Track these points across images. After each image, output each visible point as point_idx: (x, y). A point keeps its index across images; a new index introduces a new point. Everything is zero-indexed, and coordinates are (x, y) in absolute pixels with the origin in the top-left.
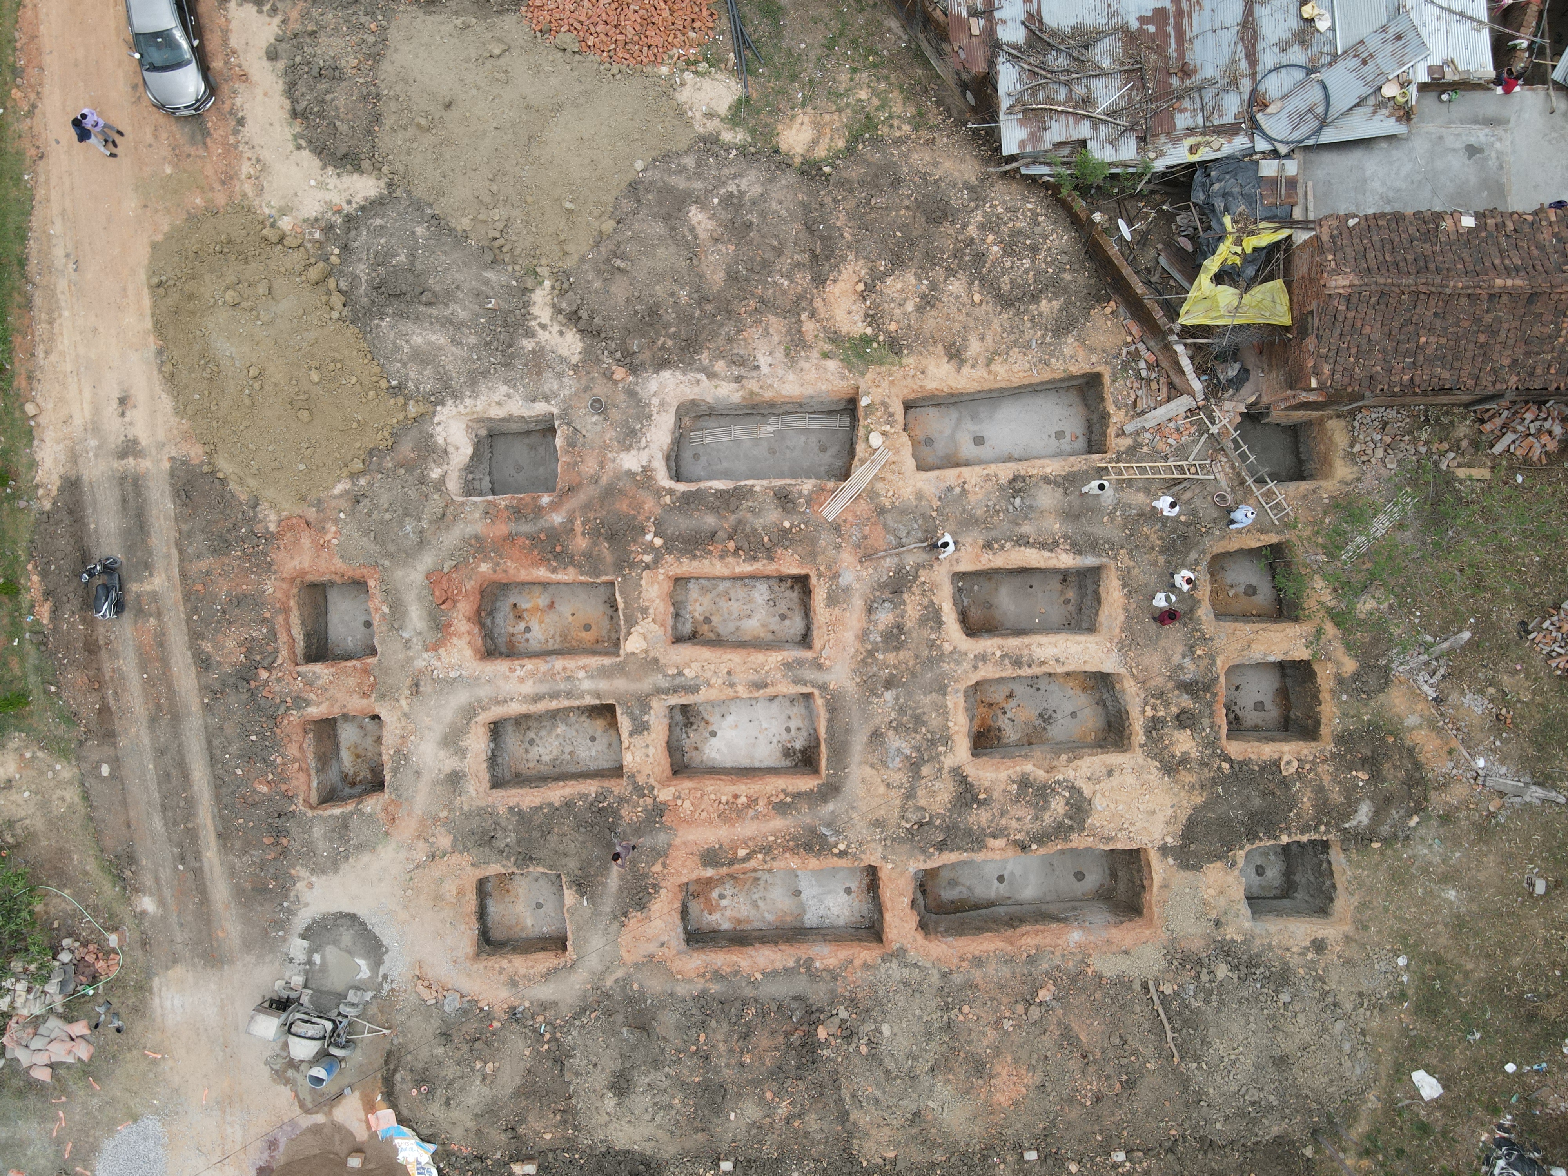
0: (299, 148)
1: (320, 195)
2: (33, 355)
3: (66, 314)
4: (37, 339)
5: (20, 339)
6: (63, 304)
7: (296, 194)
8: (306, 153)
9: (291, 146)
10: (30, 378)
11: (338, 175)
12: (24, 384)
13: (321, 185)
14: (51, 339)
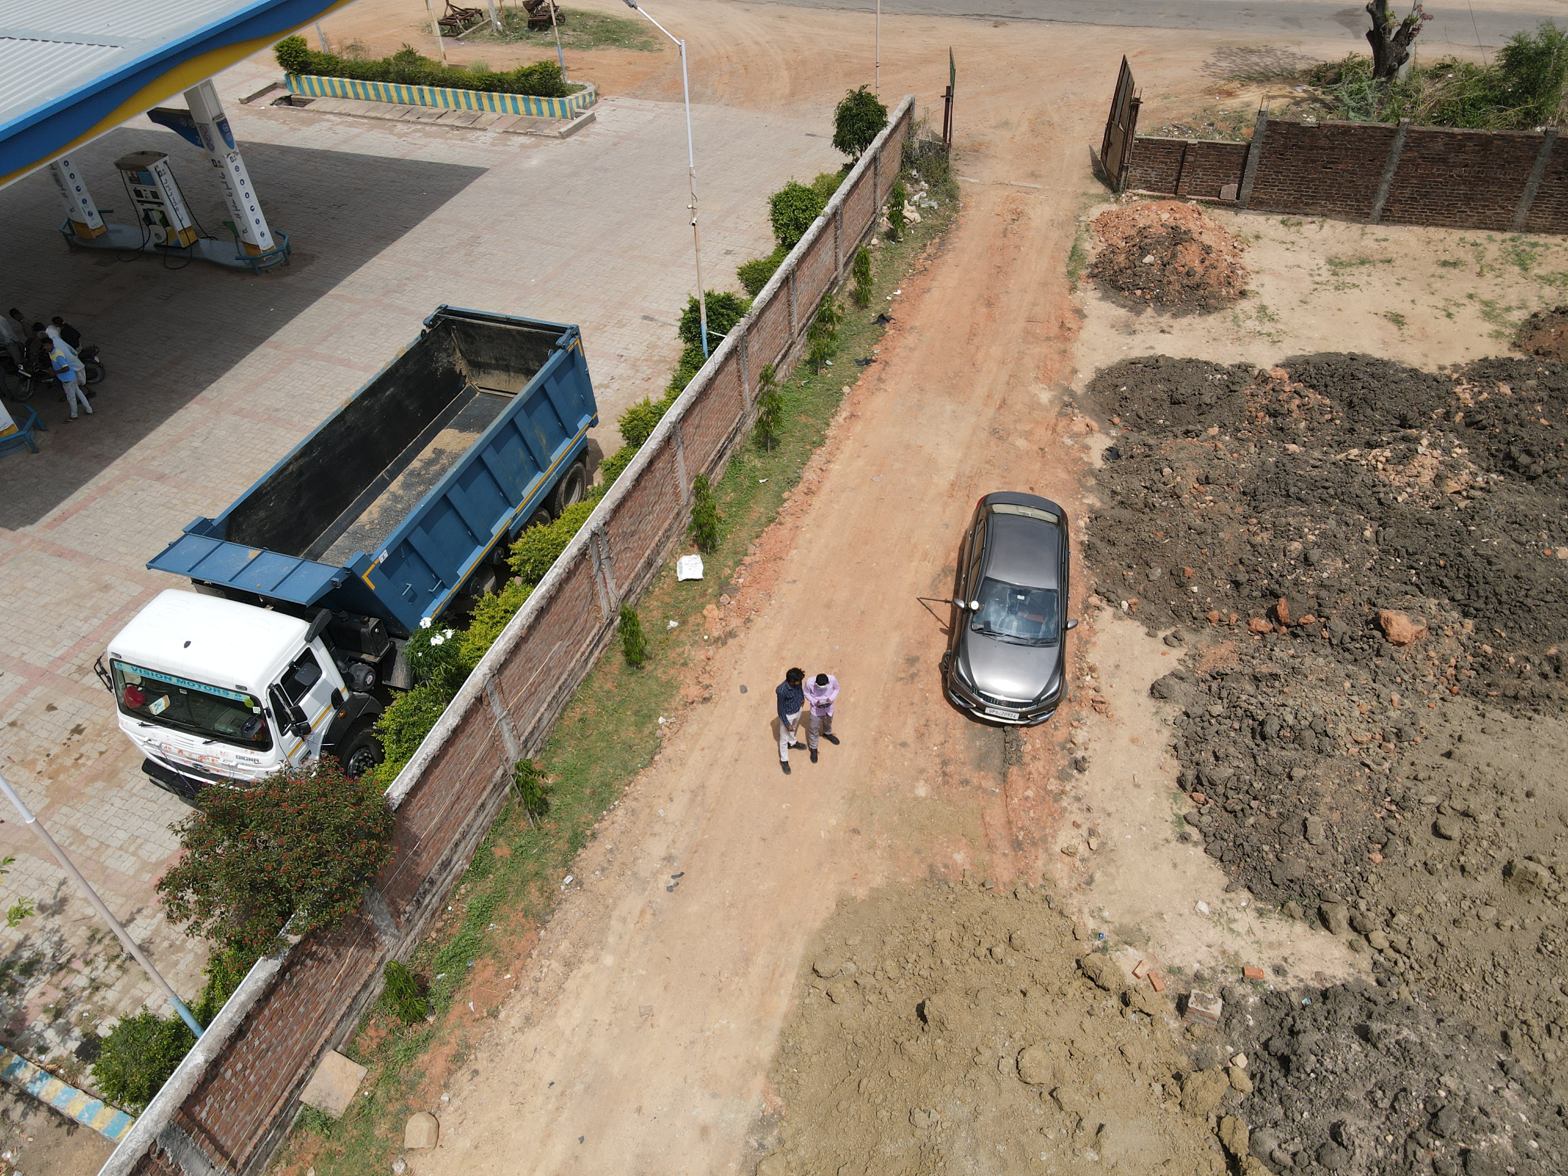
0: (1184, 838)
1: (1213, 934)
2: (494, 1014)
3: (609, 960)
4: (526, 986)
5: (489, 972)
6: (612, 940)
7: (1160, 915)
8: (1196, 853)
9: (1168, 831)
10: (458, 1059)
11: (1261, 913)
12: (439, 1067)
13: (1217, 917)
14: (552, 999)
